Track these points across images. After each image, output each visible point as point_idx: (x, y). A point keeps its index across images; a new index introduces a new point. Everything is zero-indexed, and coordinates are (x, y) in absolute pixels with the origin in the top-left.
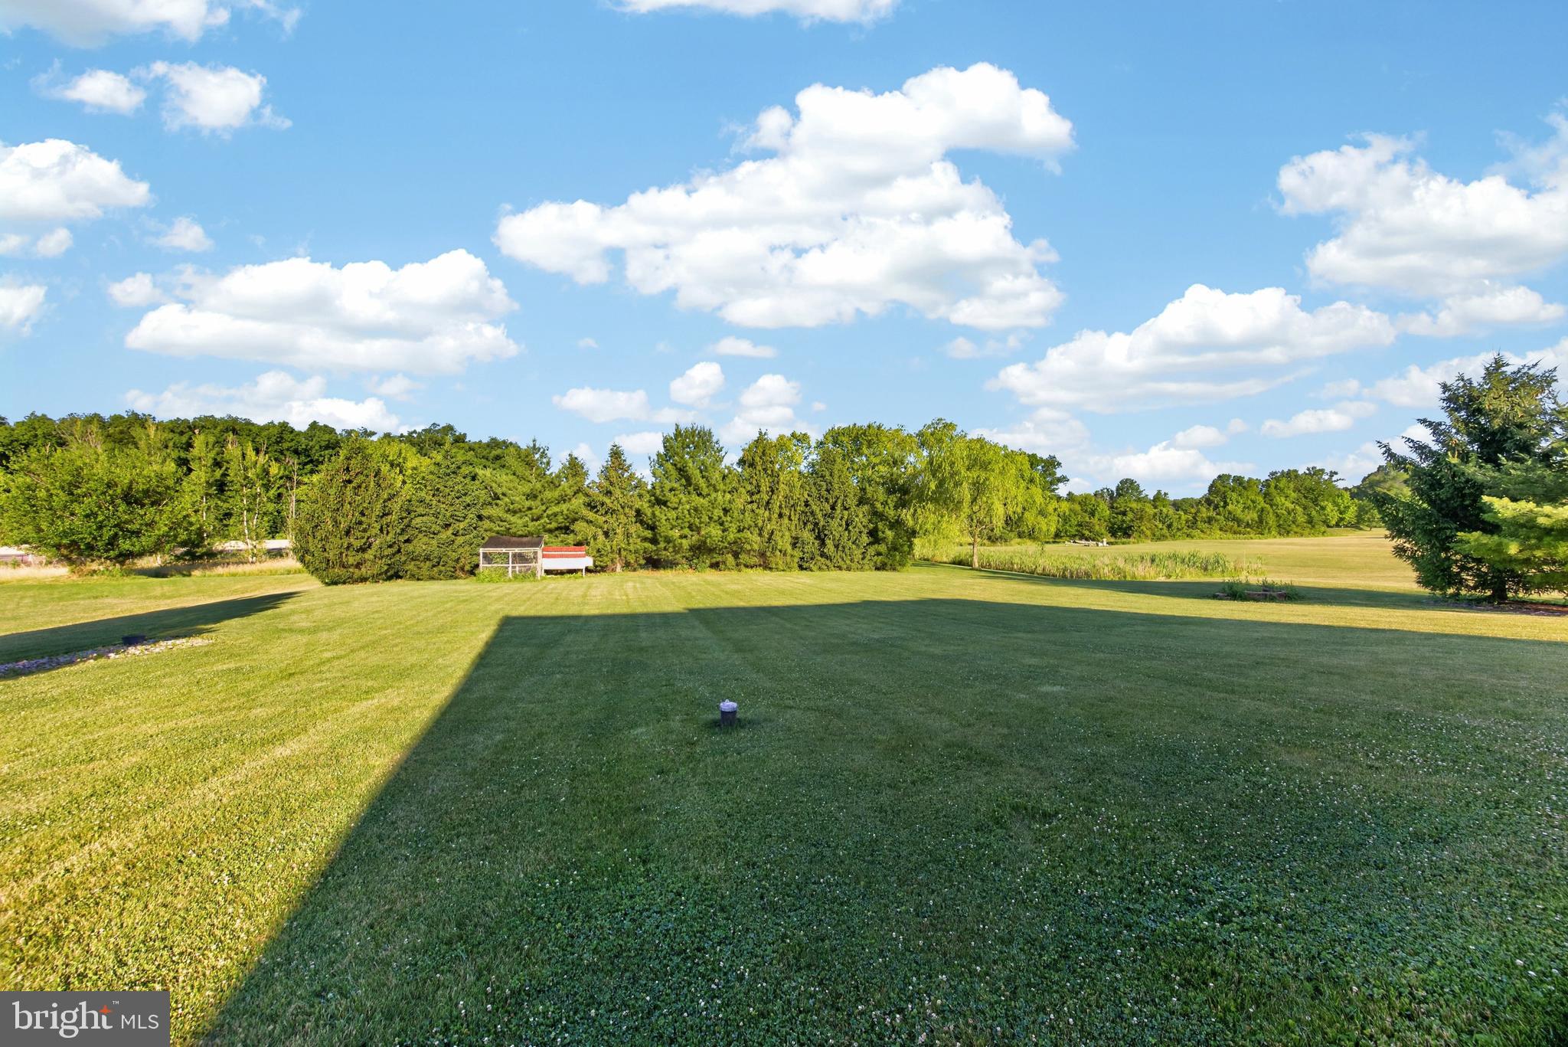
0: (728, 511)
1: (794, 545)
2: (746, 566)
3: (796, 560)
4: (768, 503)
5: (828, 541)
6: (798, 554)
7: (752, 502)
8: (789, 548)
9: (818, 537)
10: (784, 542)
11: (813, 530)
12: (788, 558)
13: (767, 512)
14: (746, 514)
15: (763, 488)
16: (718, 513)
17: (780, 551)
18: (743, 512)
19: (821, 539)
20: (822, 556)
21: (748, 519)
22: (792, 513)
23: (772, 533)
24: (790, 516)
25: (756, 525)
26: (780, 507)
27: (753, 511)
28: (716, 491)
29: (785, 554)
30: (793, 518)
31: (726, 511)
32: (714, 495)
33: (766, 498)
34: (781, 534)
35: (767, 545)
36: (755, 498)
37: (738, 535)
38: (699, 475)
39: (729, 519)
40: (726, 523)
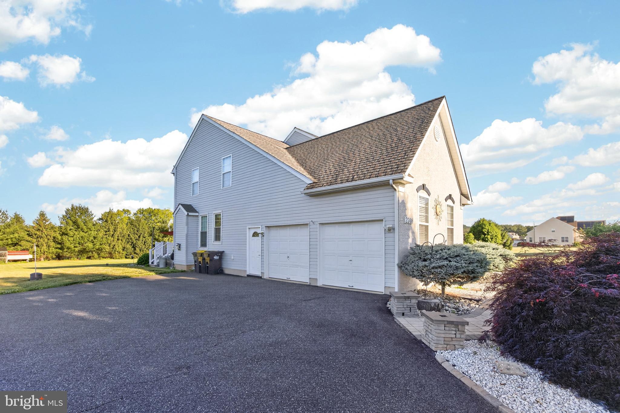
0: (96, 238)
1: (123, 250)
2: (103, 258)
3: (124, 255)
4: (113, 235)
5: (137, 248)
6: (125, 253)
7: (106, 235)
8: (121, 251)
9: (133, 247)
10: (119, 248)
11: (131, 244)
12: (121, 255)
13: (112, 238)
14: (104, 239)
15: (111, 230)
16: (92, 238)
17: (117, 252)
18: (102, 238)
19: (134, 247)
20: (134, 253)
21: (104, 240)
22: (123, 238)
23: (114, 245)
24: (122, 240)
25: (108, 243)
26: (118, 236)
27: (106, 238)
28: (91, 230)
29: (120, 253)
30: (123, 240)
31: (95, 238)
32: (90, 232)
33: (112, 233)
34: (118, 246)
35: (112, 250)
36: (107, 233)
37: (100, 246)
38: (83, 224)
39: (96, 240)
40: (95, 242)
